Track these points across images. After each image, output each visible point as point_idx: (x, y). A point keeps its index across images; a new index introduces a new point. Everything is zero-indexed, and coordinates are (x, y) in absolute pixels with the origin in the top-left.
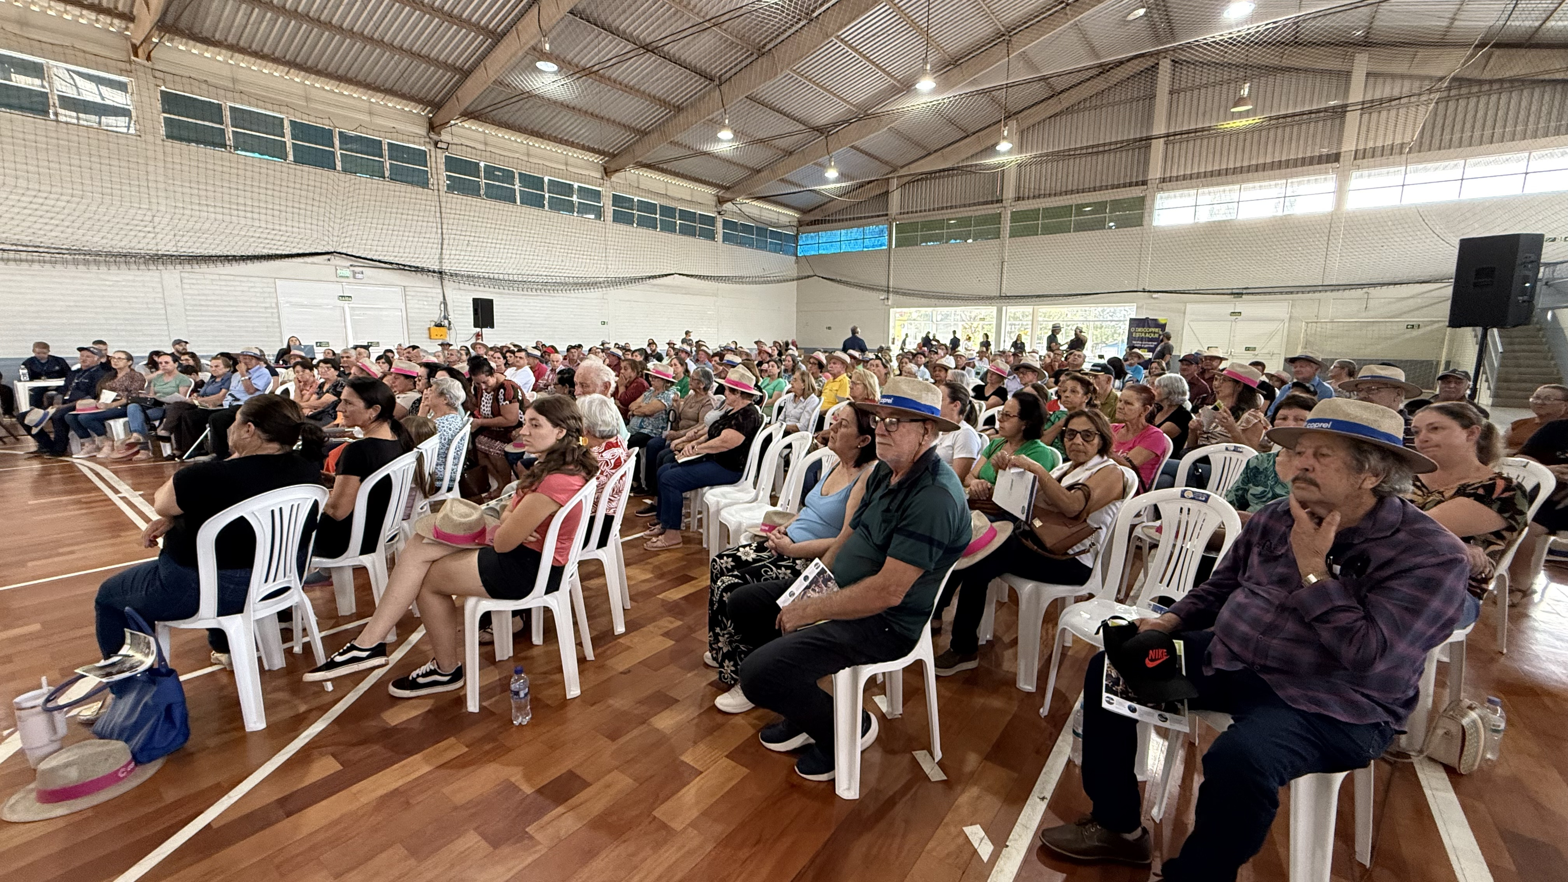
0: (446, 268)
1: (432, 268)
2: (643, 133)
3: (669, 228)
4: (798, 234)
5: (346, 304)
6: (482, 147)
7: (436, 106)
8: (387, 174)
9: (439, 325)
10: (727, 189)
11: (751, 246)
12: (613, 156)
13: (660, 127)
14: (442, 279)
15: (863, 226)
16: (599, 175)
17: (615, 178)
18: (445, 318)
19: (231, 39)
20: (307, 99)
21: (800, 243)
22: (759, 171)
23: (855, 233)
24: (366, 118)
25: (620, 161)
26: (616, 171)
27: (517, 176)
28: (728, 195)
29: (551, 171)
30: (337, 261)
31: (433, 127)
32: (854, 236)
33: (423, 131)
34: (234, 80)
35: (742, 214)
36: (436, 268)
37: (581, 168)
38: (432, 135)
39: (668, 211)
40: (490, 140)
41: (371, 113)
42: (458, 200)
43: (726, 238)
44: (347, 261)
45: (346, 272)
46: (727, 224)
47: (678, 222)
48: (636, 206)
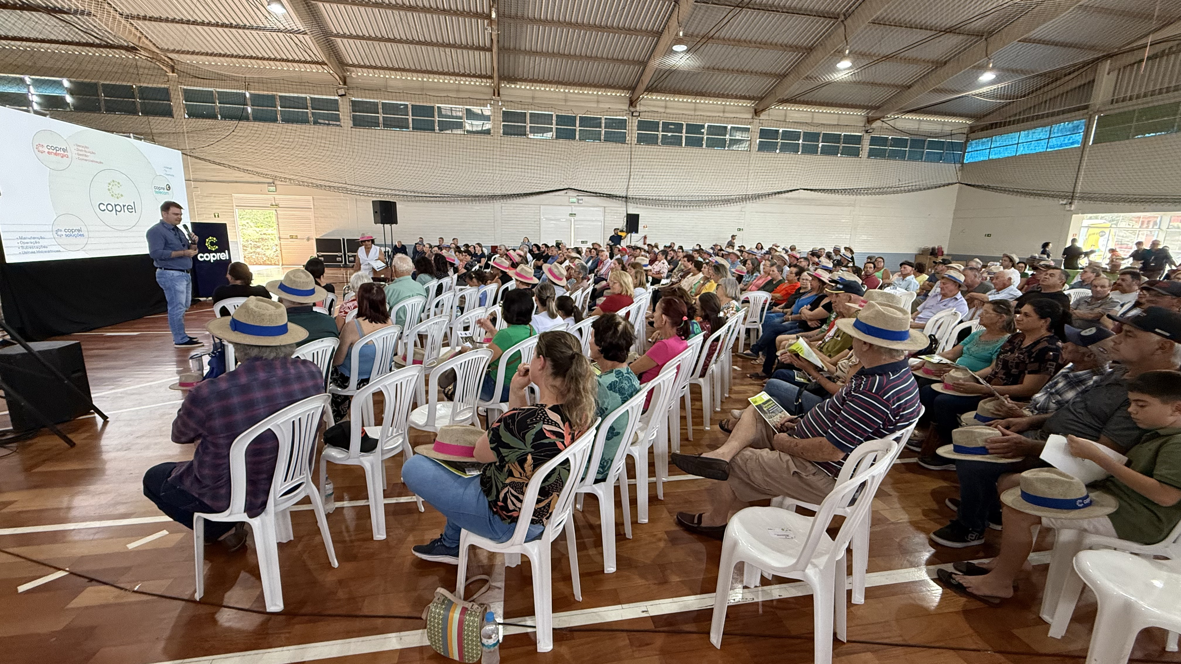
0: (630, 194)
1: (621, 195)
2: (783, 76)
3: (810, 150)
4: (967, 141)
5: (572, 219)
6: (663, 110)
7: (632, 89)
8: (602, 137)
10: (877, 108)
11: (903, 158)
12: (761, 99)
13: (795, 67)
14: (626, 202)
15: (1051, 124)
16: (749, 116)
17: (763, 116)
19: (531, 77)
20: (566, 100)
21: (969, 149)
22: (909, 87)
23: (1040, 133)
24: (594, 105)
25: (766, 102)
26: (763, 110)
27: (684, 127)
28: (878, 114)
29: (709, 118)
30: (571, 193)
31: (632, 103)
32: (1036, 136)
33: (626, 107)
34: (533, 98)
35: (895, 129)
36: (624, 194)
37: (736, 112)
38: (630, 108)
39: (812, 137)
40: (669, 104)
41: (598, 102)
42: (644, 148)
43: (872, 154)
44: (575, 194)
45: (575, 200)
46: (874, 141)
47: (820, 145)
48: (780, 136)
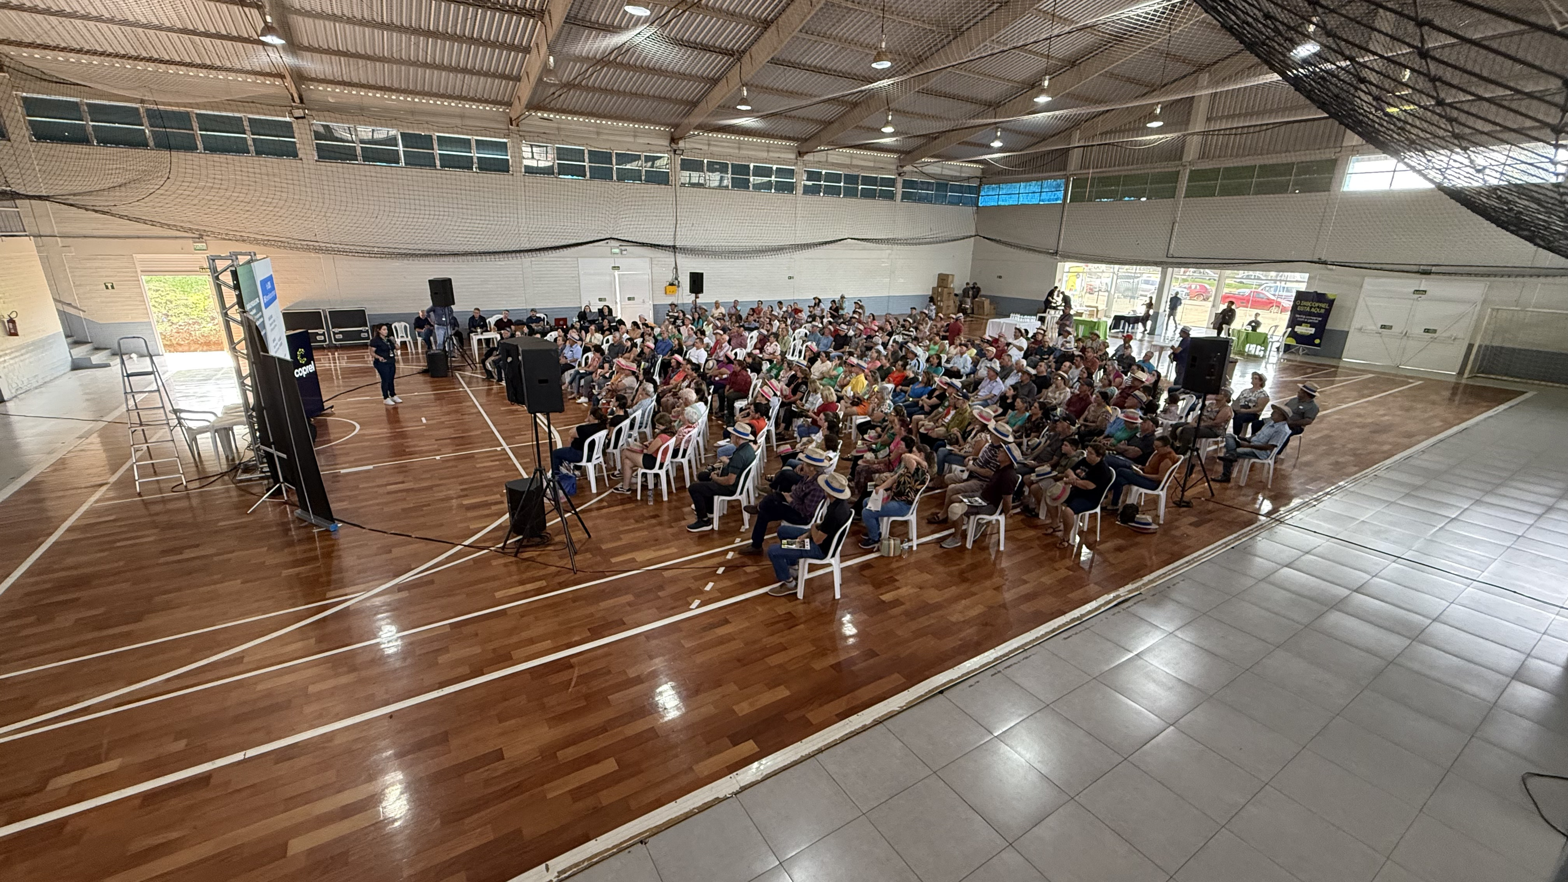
0: (678, 244)
1: (669, 245)
2: (830, 122)
3: (851, 193)
4: (980, 185)
5: (616, 273)
6: (708, 149)
7: (676, 125)
8: (642, 177)
9: (672, 284)
10: (909, 153)
11: (931, 201)
12: (805, 141)
14: (675, 252)
15: (1041, 179)
16: (793, 156)
17: (808, 157)
18: (676, 279)
21: (982, 193)
23: (1034, 186)
24: (630, 139)
25: (810, 144)
26: (808, 152)
27: (730, 166)
28: (909, 158)
29: (755, 158)
30: (613, 243)
31: (674, 139)
32: (1032, 189)
33: (664, 142)
34: (559, 129)
35: (922, 173)
36: (671, 244)
37: (781, 153)
38: (673, 145)
39: (851, 179)
40: (712, 141)
41: (633, 136)
43: (906, 196)
44: (618, 244)
45: (617, 251)
46: (907, 184)
47: (860, 187)
48: (823, 178)
